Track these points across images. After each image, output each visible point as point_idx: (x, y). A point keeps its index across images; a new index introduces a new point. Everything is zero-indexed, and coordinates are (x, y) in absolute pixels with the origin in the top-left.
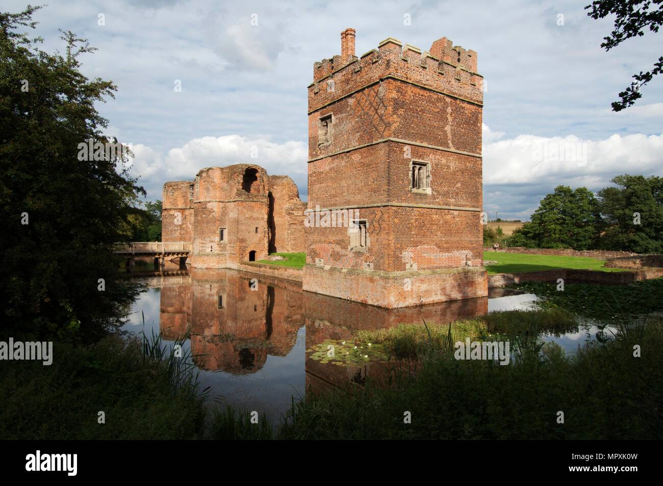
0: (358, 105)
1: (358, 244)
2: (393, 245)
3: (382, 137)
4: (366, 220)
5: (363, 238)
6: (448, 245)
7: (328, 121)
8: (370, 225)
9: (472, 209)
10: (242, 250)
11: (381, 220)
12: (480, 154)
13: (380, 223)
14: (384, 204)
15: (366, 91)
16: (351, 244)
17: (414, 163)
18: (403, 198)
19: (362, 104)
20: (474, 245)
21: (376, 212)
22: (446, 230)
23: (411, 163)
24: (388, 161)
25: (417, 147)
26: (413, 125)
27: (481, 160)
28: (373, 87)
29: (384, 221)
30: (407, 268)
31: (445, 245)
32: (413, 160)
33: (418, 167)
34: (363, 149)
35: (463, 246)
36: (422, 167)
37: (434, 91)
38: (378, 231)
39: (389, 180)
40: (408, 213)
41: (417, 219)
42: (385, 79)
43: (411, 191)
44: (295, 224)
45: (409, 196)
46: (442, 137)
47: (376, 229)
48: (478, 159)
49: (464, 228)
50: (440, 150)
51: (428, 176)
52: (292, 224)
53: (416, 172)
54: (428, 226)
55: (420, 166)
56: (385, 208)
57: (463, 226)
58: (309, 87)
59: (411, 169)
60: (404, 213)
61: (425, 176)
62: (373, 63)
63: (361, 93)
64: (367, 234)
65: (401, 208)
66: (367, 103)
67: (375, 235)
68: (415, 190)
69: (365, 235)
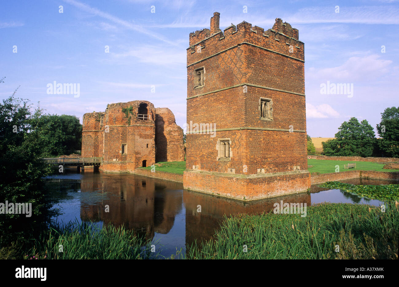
0: (223, 61)
1: (223, 156)
2: (249, 156)
3: (240, 82)
4: (229, 139)
5: (227, 152)
6: (285, 155)
7: (201, 71)
8: (232, 142)
9: (299, 131)
10: (137, 159)
11: (240, 139)
12: (304, 94)
13: (240, 141)
14: (242, 128)
15: (228, 52)
16: (219, 156)
17: (262, 100)
18: (255, 124)
19: (225, 61)
20: (302, 155)
21: (236, 133)
22: (283, 145)
23: (260, 100)
24: (245, 98)
25: (263, 89)
26: (260, 75)
27: (305, 98)
28: (234, 49)
29: (242, 139)
30: (258, 172)
31: (283, 156)
32: (261, 98)
33: (264, 102)
34: (226, 90)
35: (295, 156)
36: (267, 102)
37: (273, 52)
38: (238, 147)
39: (246, 112)
40: (259, 134)
41: (265, 138)
42: (241, 44)
43: (260, 119)
44: (173, 141)
45: (259, 122)
46: (280, 83)
47: (237, 145)
48: (303, 97)
49: (295, 144)
50: (278, 91)
51: (271, 109)
52: (171, 141)
53: (263, 106)
54: (272, 143)
55: (265, 102)
56: (243, 131)
57: (294, 143)
58: (187, 49)
59: (260, 104)
60: (256, 134)
61: (269, 109)
62: (233, 34)
63: (224, 54)
64: (230, 149)
65: (254, 130)
66: (229, 60)
67: (236, 149)
68: (262, 118)
69: (228, 149)
